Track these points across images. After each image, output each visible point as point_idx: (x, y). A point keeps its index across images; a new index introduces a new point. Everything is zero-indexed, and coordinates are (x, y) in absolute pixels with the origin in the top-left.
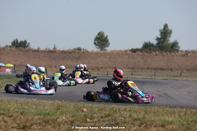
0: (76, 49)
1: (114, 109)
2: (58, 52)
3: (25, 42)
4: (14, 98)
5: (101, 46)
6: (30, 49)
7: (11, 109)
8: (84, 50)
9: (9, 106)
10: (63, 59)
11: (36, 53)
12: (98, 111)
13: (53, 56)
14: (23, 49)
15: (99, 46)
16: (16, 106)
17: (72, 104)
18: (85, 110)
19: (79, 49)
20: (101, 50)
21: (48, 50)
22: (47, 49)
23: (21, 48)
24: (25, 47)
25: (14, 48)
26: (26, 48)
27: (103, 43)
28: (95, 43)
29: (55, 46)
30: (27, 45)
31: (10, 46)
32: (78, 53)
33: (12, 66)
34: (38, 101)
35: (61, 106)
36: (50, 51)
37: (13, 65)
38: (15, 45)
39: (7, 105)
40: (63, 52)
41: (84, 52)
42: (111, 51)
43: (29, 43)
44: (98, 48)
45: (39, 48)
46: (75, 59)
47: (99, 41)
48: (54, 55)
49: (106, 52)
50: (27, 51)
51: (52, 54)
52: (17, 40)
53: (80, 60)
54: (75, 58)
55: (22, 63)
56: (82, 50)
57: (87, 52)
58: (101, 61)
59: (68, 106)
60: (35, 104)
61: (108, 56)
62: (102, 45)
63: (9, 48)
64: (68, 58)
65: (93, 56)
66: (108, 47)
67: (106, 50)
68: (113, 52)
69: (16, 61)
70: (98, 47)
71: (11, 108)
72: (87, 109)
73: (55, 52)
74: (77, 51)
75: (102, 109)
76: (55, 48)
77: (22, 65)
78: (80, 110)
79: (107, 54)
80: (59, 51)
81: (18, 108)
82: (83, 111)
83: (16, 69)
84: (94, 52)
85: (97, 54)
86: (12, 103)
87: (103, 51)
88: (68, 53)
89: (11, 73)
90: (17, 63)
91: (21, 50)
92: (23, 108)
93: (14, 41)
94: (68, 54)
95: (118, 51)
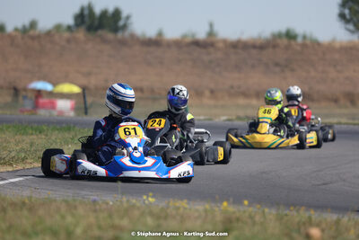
0: (279, 36)
2: (221, 45)
3: (117, 13)
4: (83, 193)
6: (133, 36)
8: (304, 37)
9: (69, 219)
10: (237, 68)
11: (152, 49)
13: (206, 58)
14: (110, 36)
15: (355, 25)
16: (92, 220)
17: (271, 213)
18: (315, 232)
19: (290, 36)
21: (189, 39)
22: (184, 36)
23: (100, 32)
24: (116, 29)
25: (81, 34)
26: (120, 35)
28: (342, 16)
29: (211, 25)
30: (121, 23)
31: (69, 28)
32: (287, 48)
33: (76, 89)
34: (163, 204)
36: (197, 43)
37: (80, 86)
38: (83, 22)
39: (63, 217)
40: (238, 46)
41: (304, 46)
43: (128, 17)
44: (352, 32)
45: (160, 34)
46: (277, 69)
47: (357, 7)
48: (208, 54)
50: (123, 43)
51: (201, 49)
52: (90, 8)
53: (293, 70)
54: (277, 64)
56: (300, 40)
57: (316, 44)
59: (257, 218)
60: (151, 214)
63: (66, 35)
64: (253, 66)
65: (337, 56)
69: (89, 74)
70: (351, 27)
71: (76, 226)
72: (323, 231)
73: (212, 45)
74: (285, 41)
76: (211, 34)
78: (299, 231)
80: (225, 41)
81: (100, 227)
82: (308, 236)
83: (89, 100)
84: (337, 45)
85: (347, 50)
86: (81, 211)
88: (254, 47)
89: (72, 114)
90: (93, 82)
91: (104, 41)
92: (114, 227)
93: (82, 9)
94: (254, 52)
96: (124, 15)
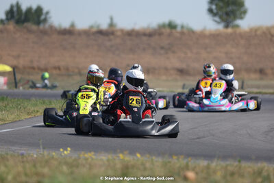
0: (163, 26)
1: (265, 174)
2: (119, 33)
3: (39, 10)
4: (13, 148)
5: (225, 17)
6: (51, 27)
7: (10, 178)
8: (182, 27)
10: (132, 50)
11: (67, 37)
12: (224, 177)
13: (108, 44)
14: (34, 27)
15: (221, 17)
16: (20, 169)
17: (158, 161)
18: (191, 175)
19: (172, 26)
20: (227, 27)
21: (95, 29)
22: (92, 27)
23: (26, 24)
24: (38, 22)
25: (11, 26)
26: (41, 26)
27: (230, 8)
28: (210, 11)
29: (112, 19)
30: (43, 17)
32: (170, 35)
33: (8, 69)
34: (75, 156)
35: (133, 167)
36: (101, 33)
37: (11, 66)
38: (12, 17)
40: (131, 34)
41: (182, 33)
42: (251, 30)
43: (47, 13)
44: (218, 23)
45: (73, 25)
46: (162, 52)
47: (221, 4)
48: (110, 40)
49: (238, 31)
50: (44, 32)
51: (104, 36)
52: (18, 6)
53: (174, 52)
54: (162, 48)
55: (32, 61)
56: (179, 29)
57: (191, 32)
58: (226, 53)
59: (148, 165)
60: (66, 163)
61: (242, 42)
62: (227, 14)
64: (144, 49)
65: (207, 41)
66: (242, 18)
67: (237, 26)
68: (256, 30)
69: (18, 57)
70: (217, 19)
71: (8, 174)
72: (197, 173)
73: (113, 33)
74: (168, 30)
75: (232, 174)
76: (111, 25)
77: (33, 68)
78: (179, 174)
79: (242, 36)
80: (122, 31)
81: (26, 175)
82: (186, 178)
83: (18, 76)
84: (207, 33)
85: (215, 36)
86: (11, 163)
87: (230, 30)
88: (145, 34)
89: (5, 87)
90: (21, 62)
91: (30, 31)
92: (37, 174)
93: (12, 7)
94: (145, 38)
95: (268, 29)
96: (45, 11)
